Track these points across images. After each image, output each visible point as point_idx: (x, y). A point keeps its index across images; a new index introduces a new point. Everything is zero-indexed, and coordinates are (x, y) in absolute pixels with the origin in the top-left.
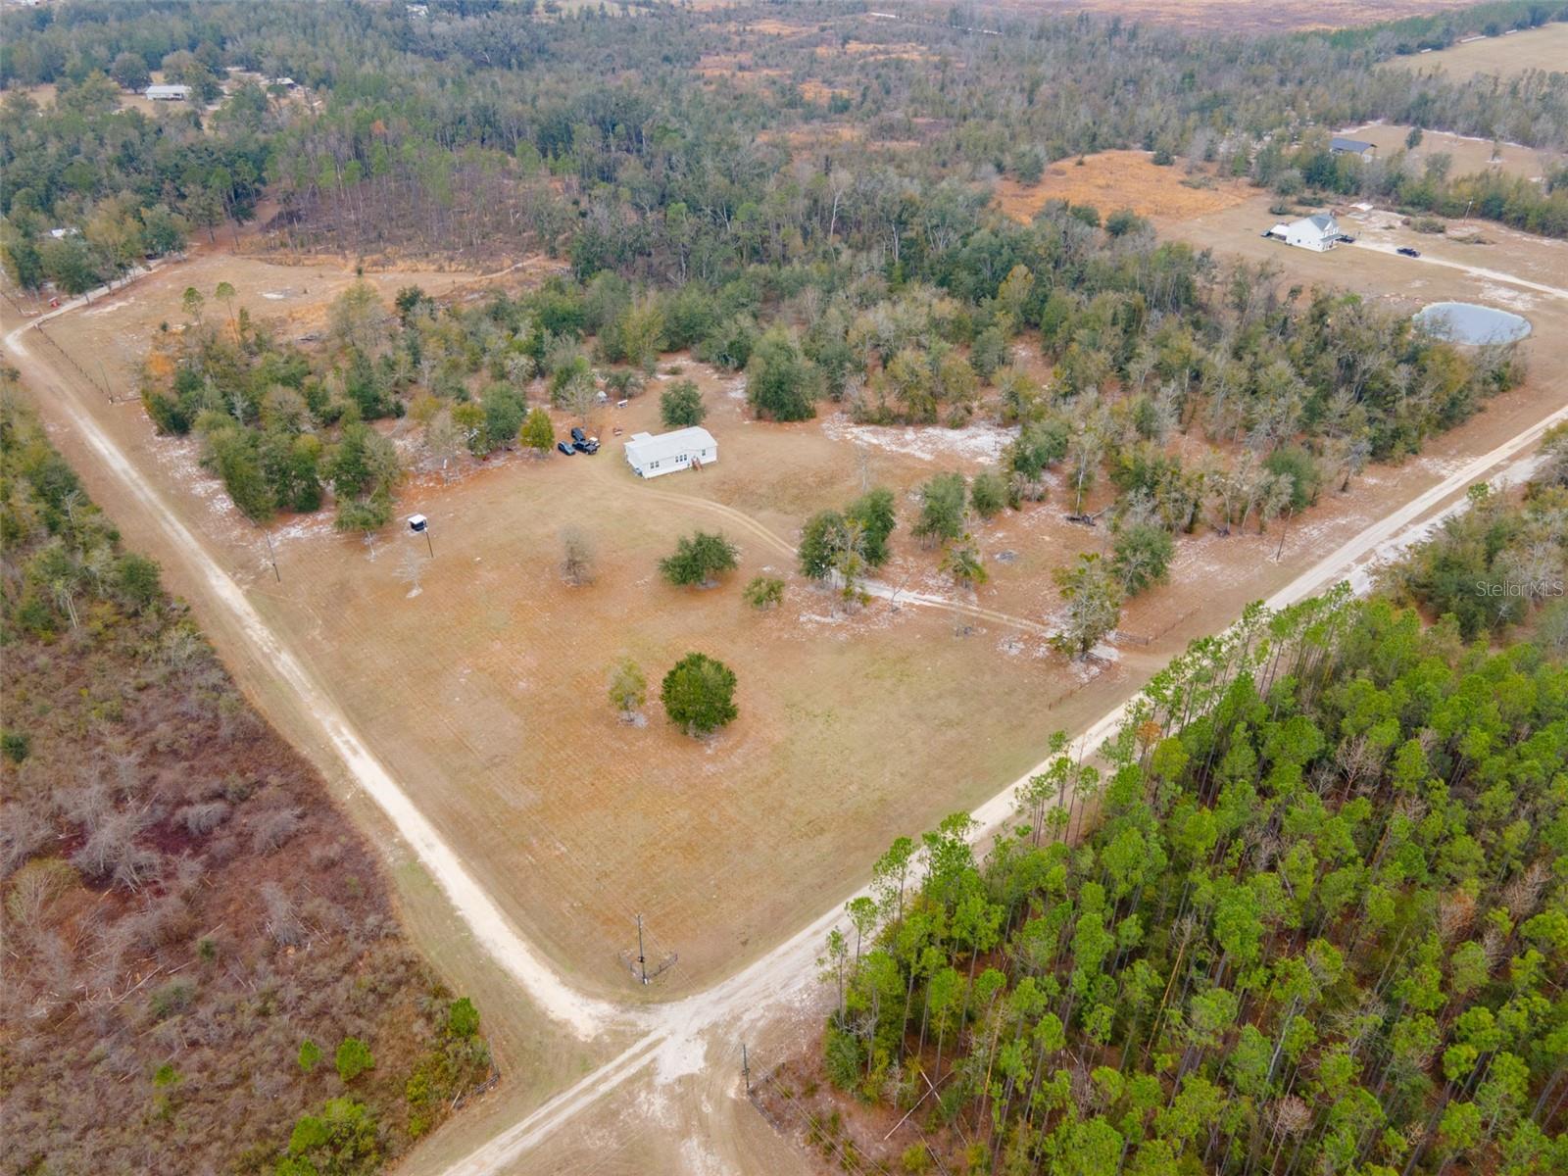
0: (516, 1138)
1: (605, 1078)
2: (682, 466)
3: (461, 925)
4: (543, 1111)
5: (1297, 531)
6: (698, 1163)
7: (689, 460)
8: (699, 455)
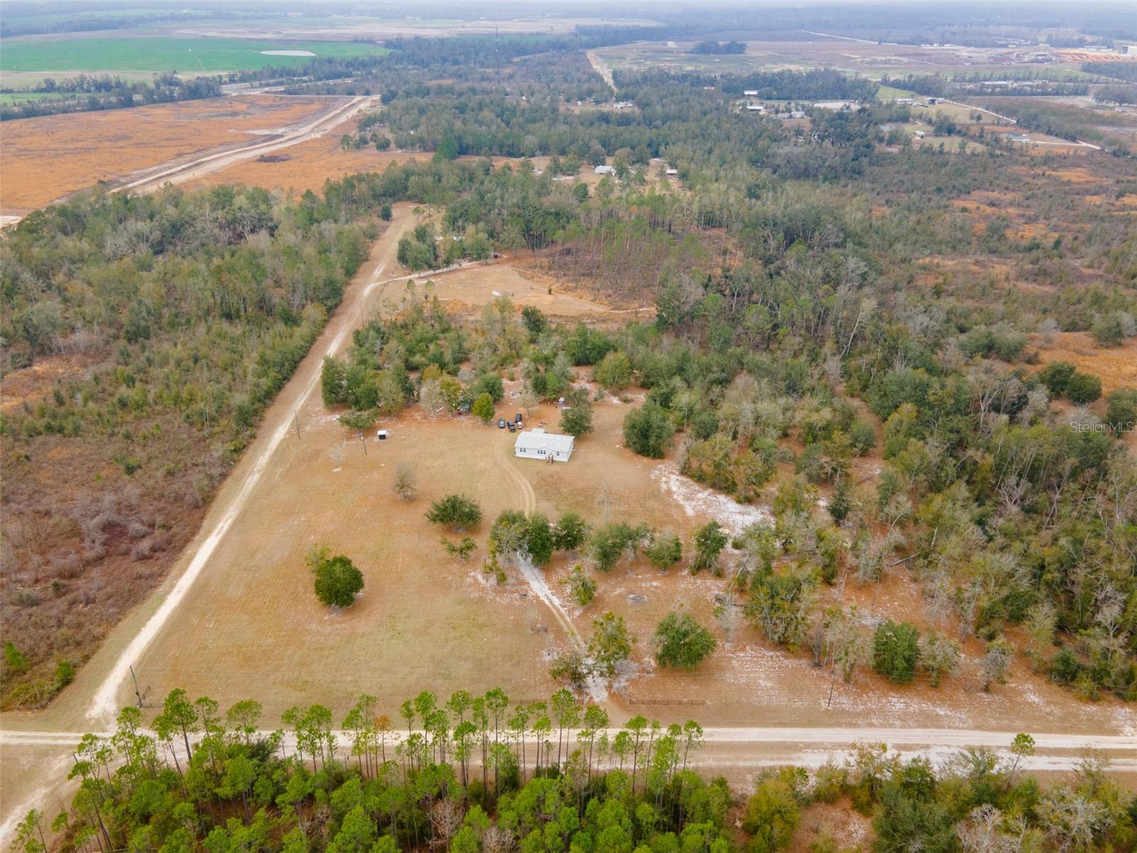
0: (13, 737)
1: (66, 738)
2: (542, 457)
3: (133, 636)
4: (33, 734)
5: (886, 695)
6: (33, 800)
7: (547, 455)
8: (555, 454)
